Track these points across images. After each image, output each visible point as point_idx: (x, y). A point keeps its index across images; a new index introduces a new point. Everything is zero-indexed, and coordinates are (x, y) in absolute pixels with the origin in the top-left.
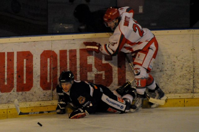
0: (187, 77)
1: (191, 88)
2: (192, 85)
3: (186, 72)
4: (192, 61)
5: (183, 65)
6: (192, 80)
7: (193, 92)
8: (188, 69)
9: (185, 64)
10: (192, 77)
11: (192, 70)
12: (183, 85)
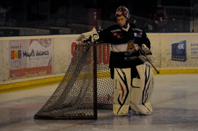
0: (158, 58)
1: (159, 65)
2: (159, 63)
3: (157, 56)
4: (159, 50)
5: (156, 52)
6: (159, 60)
7: (160, 67)
8: (158, 54)
9: (157, 51)
10: (159, 59)
11: (159, 55)
12: (156, 63)
